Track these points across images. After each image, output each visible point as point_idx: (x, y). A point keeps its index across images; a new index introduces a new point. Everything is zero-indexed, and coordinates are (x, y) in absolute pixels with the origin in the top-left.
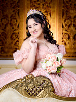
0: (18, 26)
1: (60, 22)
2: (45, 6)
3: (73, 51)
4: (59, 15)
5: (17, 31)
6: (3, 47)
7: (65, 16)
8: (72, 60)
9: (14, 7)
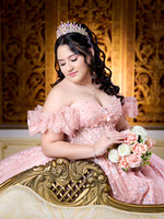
0: (43, 59)
1: (130, 50)
2: (98, 16)
3: (158, 110)
4: (129, 35)
5: (40, 70)
6: (11, 102)
7: (141, 36)
8: (157, 129)
9: (33, 20)
